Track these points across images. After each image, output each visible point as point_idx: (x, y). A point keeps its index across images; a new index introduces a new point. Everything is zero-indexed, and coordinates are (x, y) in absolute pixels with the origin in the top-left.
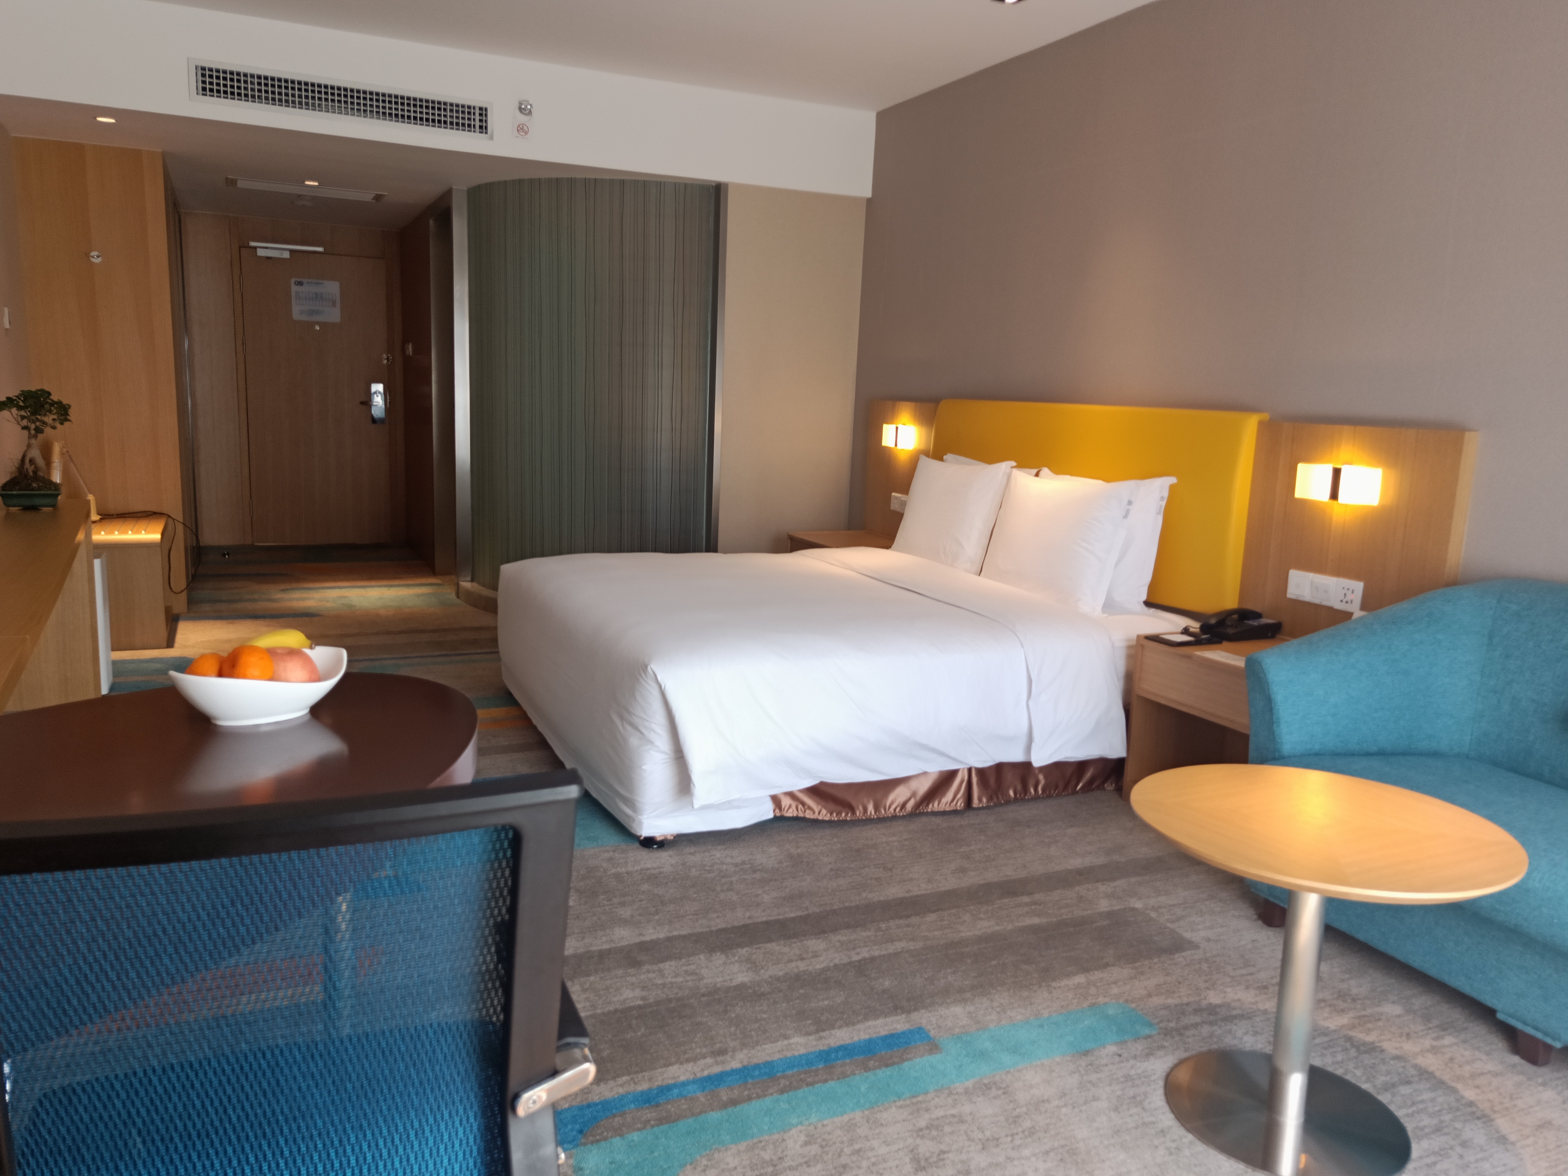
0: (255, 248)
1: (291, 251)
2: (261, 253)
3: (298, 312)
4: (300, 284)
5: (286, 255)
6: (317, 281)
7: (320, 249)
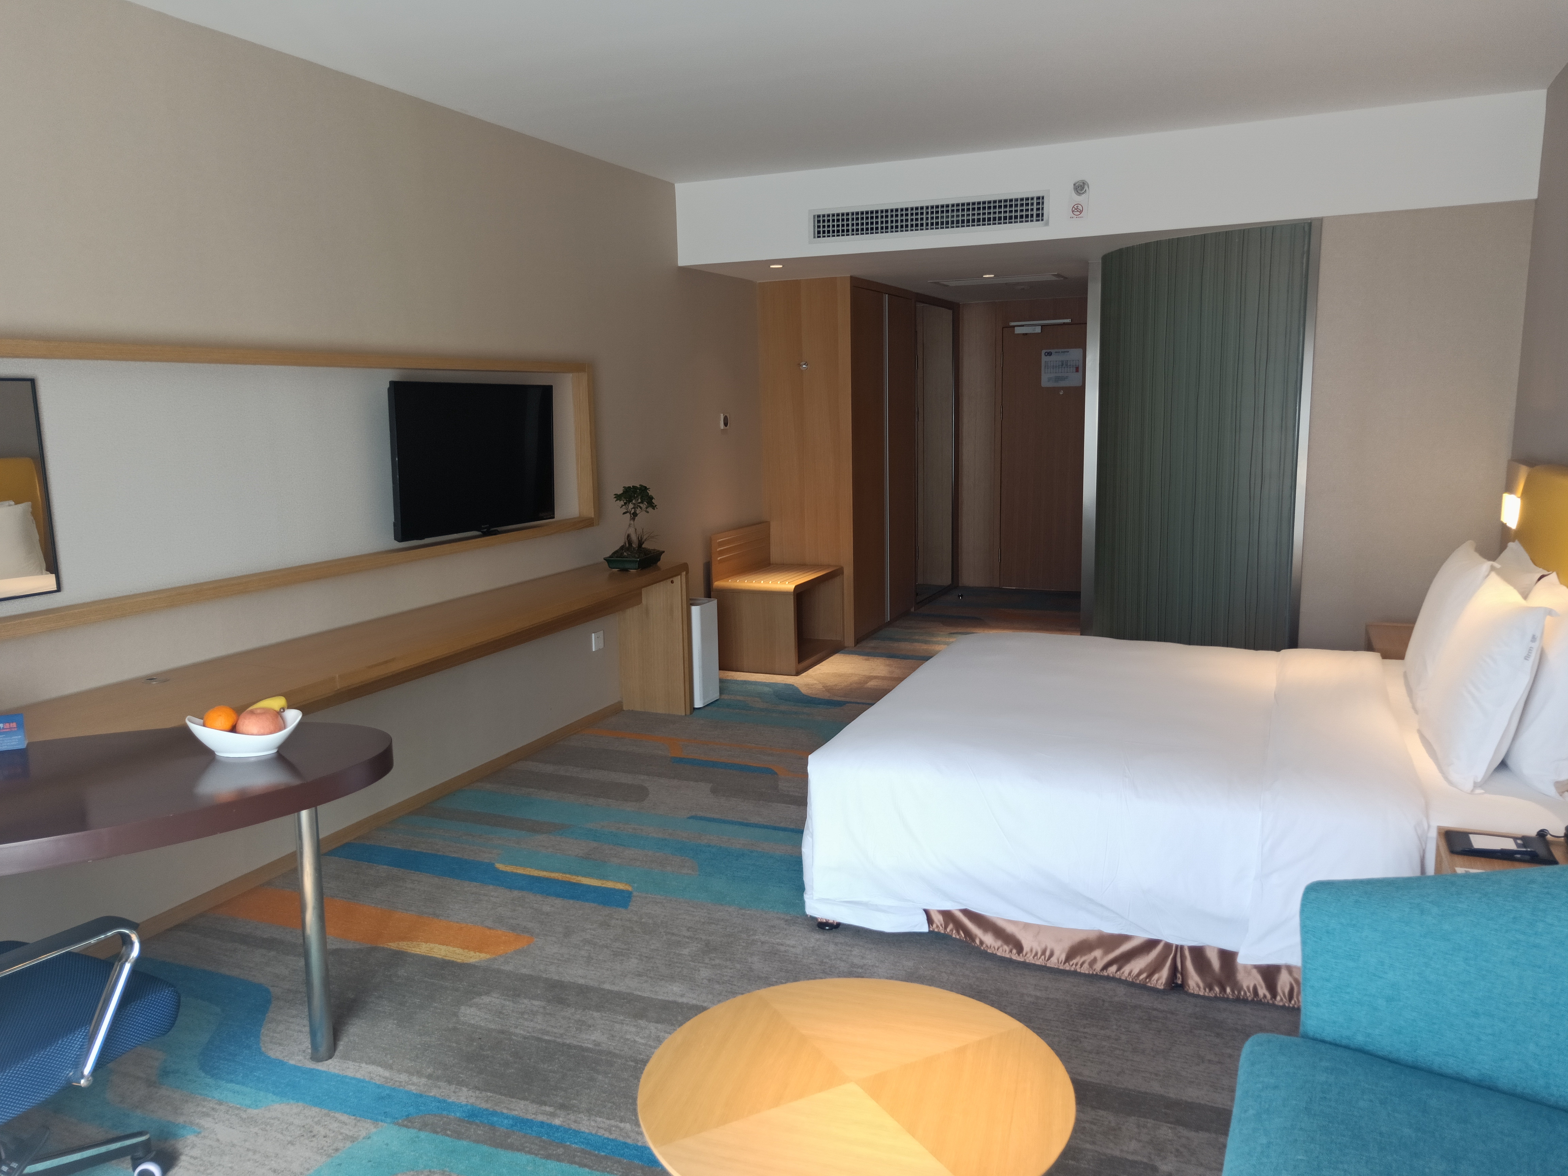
0: (1014, 327)
1: (1043, 326)
2: (1018, 331)
3: (1046, 380)
4: (1050, 354)
5: (1038, 330)
6: (1063, 350)
7: (1068, 321)
